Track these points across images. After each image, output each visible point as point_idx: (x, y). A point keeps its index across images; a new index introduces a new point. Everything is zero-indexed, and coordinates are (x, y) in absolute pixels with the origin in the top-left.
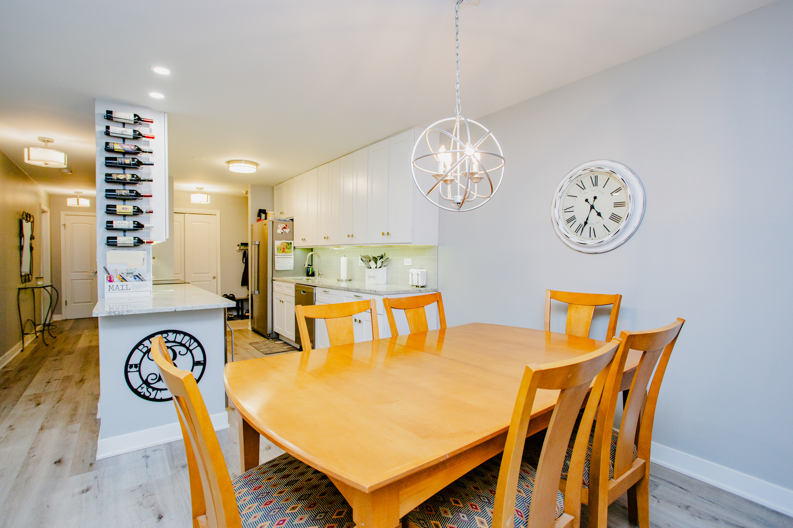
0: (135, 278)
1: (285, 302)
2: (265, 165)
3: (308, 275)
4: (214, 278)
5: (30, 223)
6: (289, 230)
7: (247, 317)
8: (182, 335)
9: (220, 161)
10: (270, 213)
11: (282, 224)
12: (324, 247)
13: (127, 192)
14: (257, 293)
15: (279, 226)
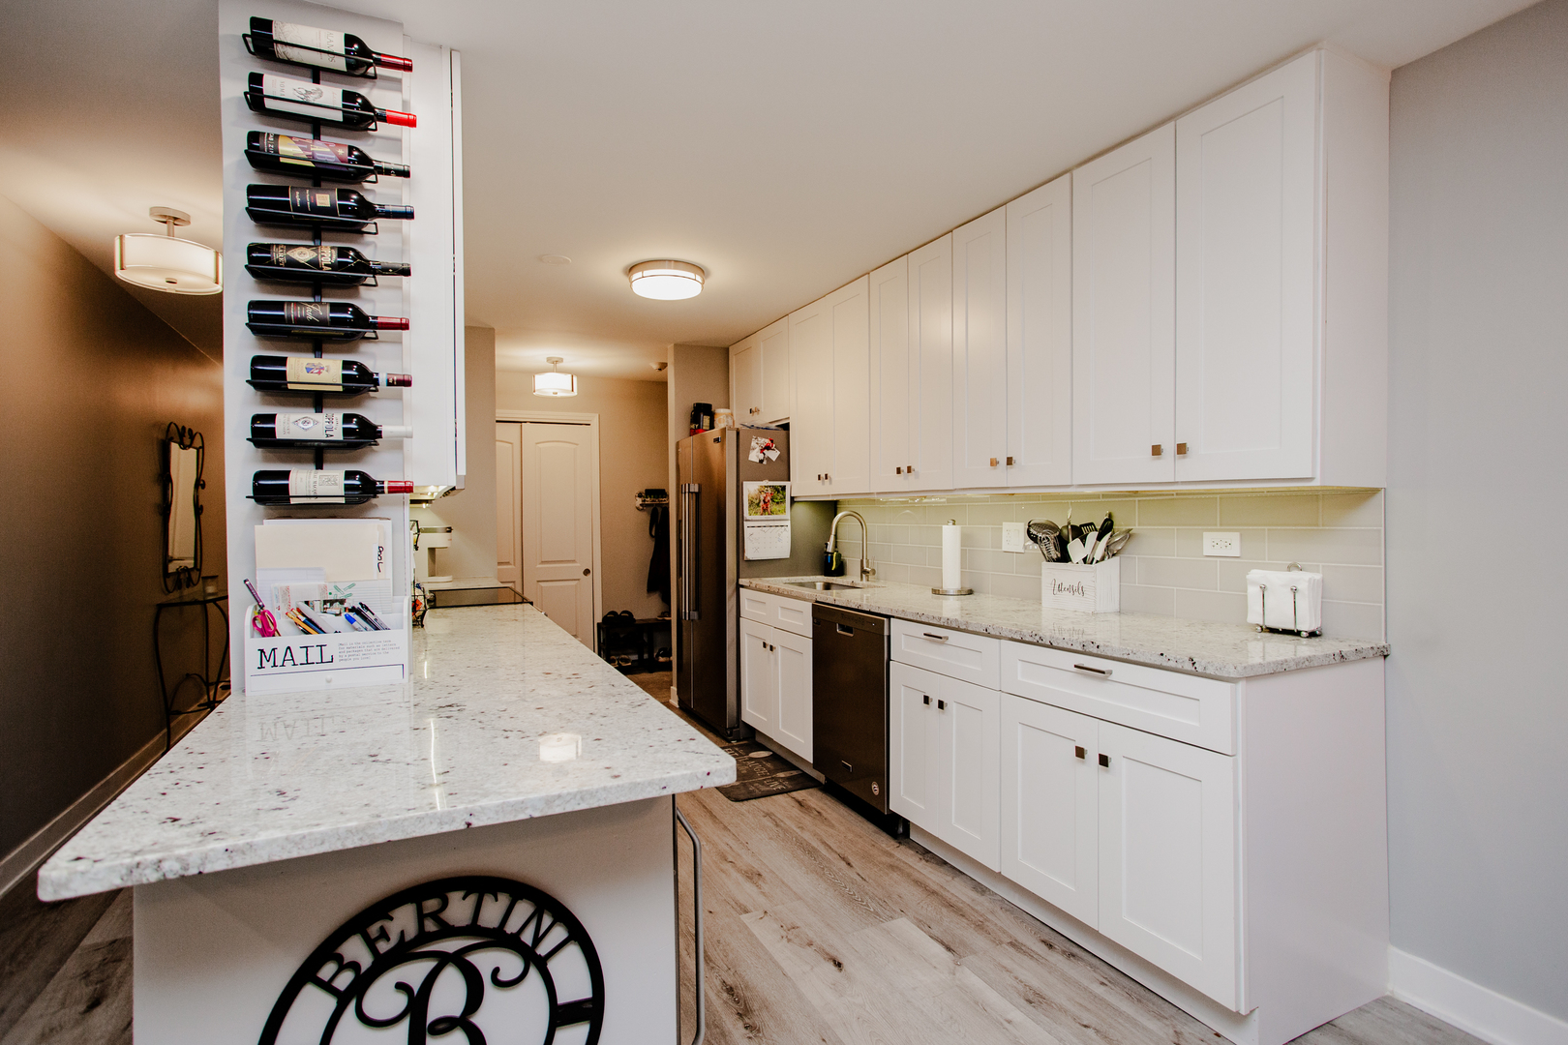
0: (351, 620)
1: (779, 650)
2: (726, 272)
3: (827, 571)
4: (587, 572)
5: (193, 452)
6: (779, 453)
7: (667, 667)
8: (504, 900)
9: (606, 269)
10: (721, 413)
11: (762, 437)
12: (876, 497)
13: (325, 312)
14: (696, 618)
15: (753, 444)
